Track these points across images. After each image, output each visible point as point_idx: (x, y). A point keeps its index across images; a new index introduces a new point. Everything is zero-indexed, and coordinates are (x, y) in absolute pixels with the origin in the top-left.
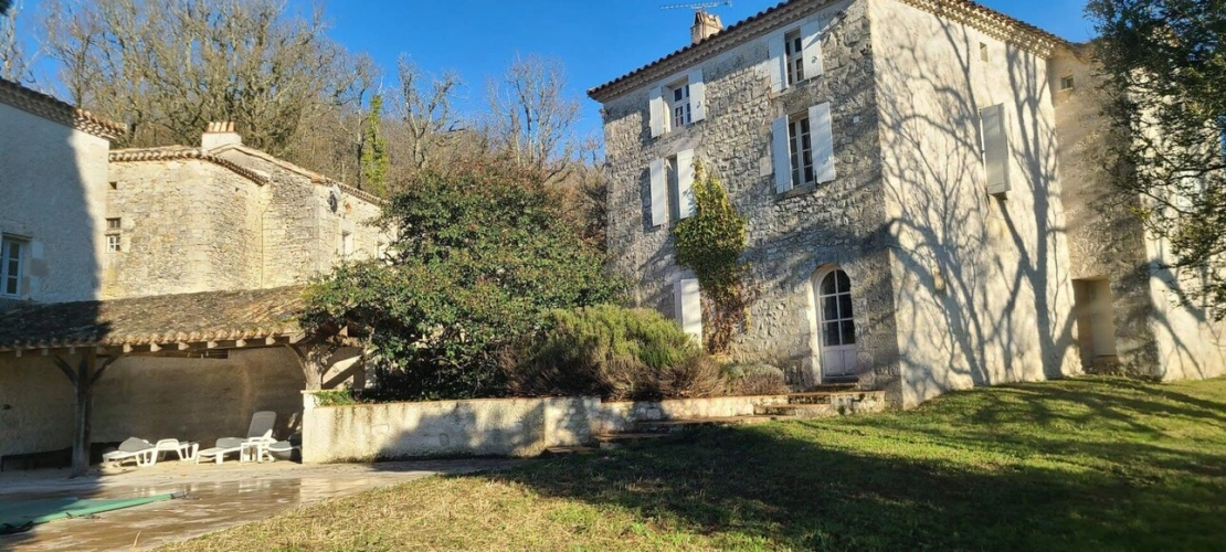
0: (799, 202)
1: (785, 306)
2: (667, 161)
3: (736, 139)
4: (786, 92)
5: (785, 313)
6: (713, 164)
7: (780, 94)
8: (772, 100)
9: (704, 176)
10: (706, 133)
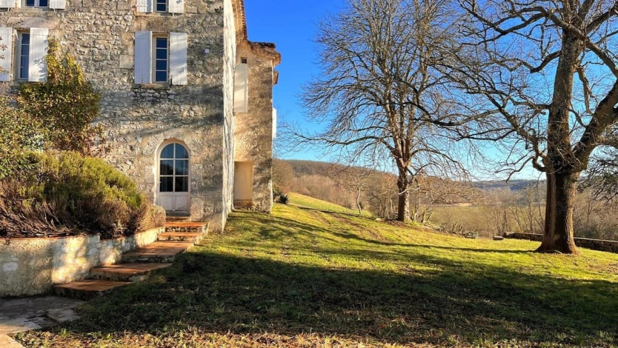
0: (153, 93)
1: (132, 162)
2: (15, 31)
3: (97, 34)
4: (150, 15)
5: (133, 167)
6: (70, 47)
7: (145, 15)
8: (137, 17)
9: (58, 54)
10: (65, 20)
